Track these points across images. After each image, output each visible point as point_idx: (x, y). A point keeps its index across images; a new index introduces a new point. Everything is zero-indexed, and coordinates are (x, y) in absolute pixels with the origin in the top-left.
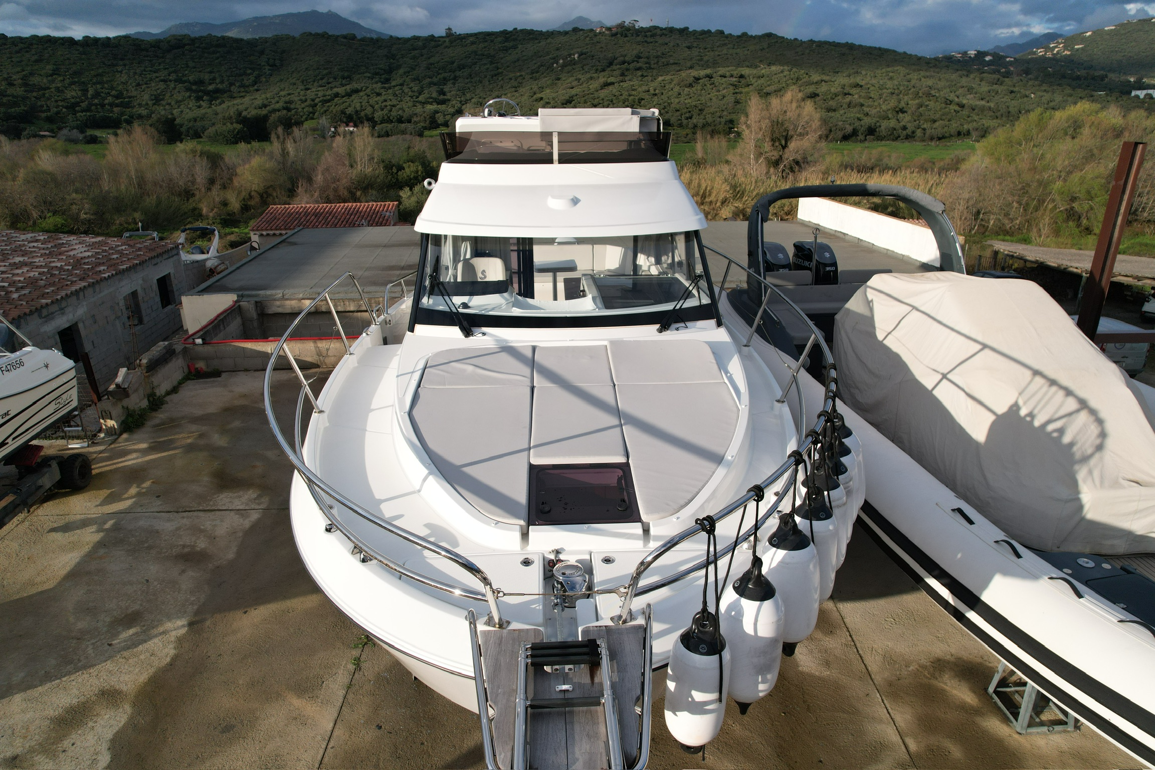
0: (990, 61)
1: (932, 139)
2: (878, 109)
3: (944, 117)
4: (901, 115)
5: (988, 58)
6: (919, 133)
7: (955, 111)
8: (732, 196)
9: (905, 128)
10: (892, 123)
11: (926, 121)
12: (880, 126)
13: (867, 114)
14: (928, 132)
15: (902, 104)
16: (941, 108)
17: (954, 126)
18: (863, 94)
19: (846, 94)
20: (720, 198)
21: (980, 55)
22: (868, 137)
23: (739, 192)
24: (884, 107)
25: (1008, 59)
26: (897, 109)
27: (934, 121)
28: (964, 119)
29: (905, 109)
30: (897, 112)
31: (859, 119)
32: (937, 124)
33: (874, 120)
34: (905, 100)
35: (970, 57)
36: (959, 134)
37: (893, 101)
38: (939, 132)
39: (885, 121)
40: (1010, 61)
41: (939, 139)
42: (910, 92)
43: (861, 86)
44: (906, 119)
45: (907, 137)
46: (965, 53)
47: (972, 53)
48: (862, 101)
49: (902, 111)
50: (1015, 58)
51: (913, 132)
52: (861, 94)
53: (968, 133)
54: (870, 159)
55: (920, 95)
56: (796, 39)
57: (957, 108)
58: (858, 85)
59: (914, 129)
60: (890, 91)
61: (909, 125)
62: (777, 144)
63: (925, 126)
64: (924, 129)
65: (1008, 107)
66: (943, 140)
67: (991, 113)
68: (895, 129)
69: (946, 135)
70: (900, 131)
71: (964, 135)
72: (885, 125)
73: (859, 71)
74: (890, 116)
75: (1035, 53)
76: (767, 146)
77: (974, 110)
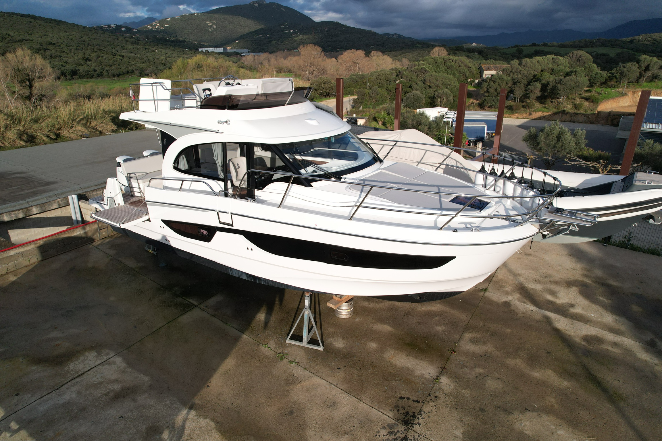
0: (125, 31)
1: (114, 76)
2: (73, 59)
3: (115, 63)
4: (88, 62)
5: (123, 29)
6: (105, 73)
7: (120, 59)
9: (95, 70)
10: (86, 68)
11: (106, 66)
12: (79, 70)
13: (66, 62)
14: (110, 72)
15: (87, 56)
16: (111, 58)
17: (124, 68)
18: (58, 50)
19: (45, 49)
21: (118, 27)
22: (74, 77)
24: (76, 58)
25: (134, 30)
26: (85, 59)
27: (111, 66)
28: (127, 64)
29: (89, 59)
31: (62, 65)
32: (113, 67)
33: (74, 66)
34: (88, 53)
35: (113, 28)
36: (128, 72)
37: (80, 54)
38: (117, 72)
39: (81, 66)
40: (135, 32)
41: (119, 75)
42: (88, 48)
43: (54, 44)
44: (93, 65)
45: (99, 76)
46: (109, 26)
47: (113, 26)
48: (59, 54)
50: (138, 30)
51: (101, 72)
52: (56, 49)
53: (133, 72)
54: (86, 90)
55: (96, 50)
57: (120, 57)
58: (51, 43)
60: (75, 47)
61: (97, 68)
62: (25, 85)
63: (107, 69)
64: (107, 71)
65: (147, 57)
67: (140, 60)
68: (89, 71)
69: (121, 73)
70: (93, 72)
71: (131, 73)
72: (82, 69)
73: (47, 34)
74: (83, 63)
75: (147, 28)
76: (17, 87)
77: (130, 58)
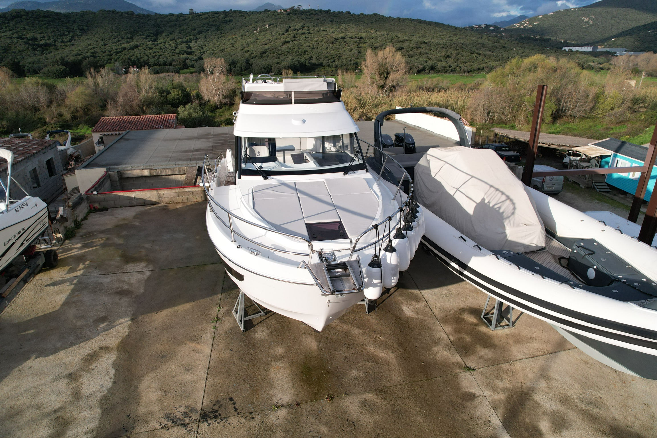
0: (492, 30)
1: (465, 72)
2: (436, 56)
3: (470, 60)
4: (448, 59)
5: (491, 28)
6: (458, 69)
7: (476, 57)
8: (359, 105)
9: (450, 66)
10: (444, 64)
11: (461, 62)
12: (437, 66)
13: (430, 59)
14: (462, 68)
15: (448, 53)
16: (469, 55)
17: (476, 65)
18: (428, 48)
19: (418, 48)
20: (353, 107)
21: (488, 26)
22: (431, 71)
23: (362, 103)
24: (439, 55)
25: (501, 29)
26: (446, 56)
27: (466, 63)
28: (481, 62)
29: (450, 56)
30: (446, 57)
31: (426, 62)
32: (467, 64)
33: (434, 62)
34: (450, 51)
35: (482, 28)
36: (478, 69)
37: (443, 51)
38: (468, 68)
39: (440, 62)
41: (469, 72)
42: (452, 46)
43: (426, 43)
44: (450, 61)
45: (452, 71)
46: (480, 26)
47: (483, 26)
48: (427, 51)
49: (448, 57)
50: (505, 29)
51: (455, 69)
52: (426, 47)
53: (483, 69)
54: (432, 84)
55: (458, 48)
56: (390, 17)
57: (477, 55)
58: (425, 42)
59: (455, 67)
60: (441, 46)
61: (452, 65)
62: (382, 76)
63: (461, 65)
64: (460, 67)
65: (503, 55)
66: (470, 73)
67: (494, 58)
68: (445, 67)
69: (472, 70)
70: (448, 68)
71: (481, 70)
72: (440, 65)
73: (425, 35)
74: (442, 59)
75: (515, 26)
76: (377, 78)
77: (485, 56)
